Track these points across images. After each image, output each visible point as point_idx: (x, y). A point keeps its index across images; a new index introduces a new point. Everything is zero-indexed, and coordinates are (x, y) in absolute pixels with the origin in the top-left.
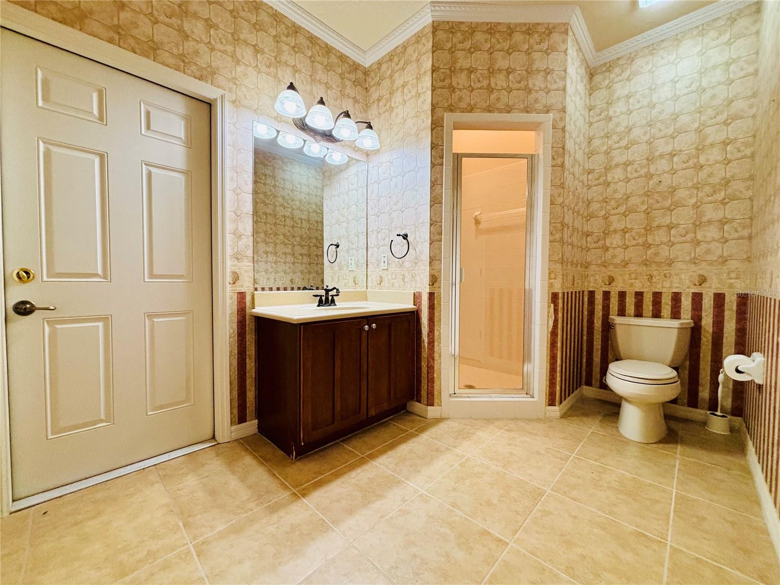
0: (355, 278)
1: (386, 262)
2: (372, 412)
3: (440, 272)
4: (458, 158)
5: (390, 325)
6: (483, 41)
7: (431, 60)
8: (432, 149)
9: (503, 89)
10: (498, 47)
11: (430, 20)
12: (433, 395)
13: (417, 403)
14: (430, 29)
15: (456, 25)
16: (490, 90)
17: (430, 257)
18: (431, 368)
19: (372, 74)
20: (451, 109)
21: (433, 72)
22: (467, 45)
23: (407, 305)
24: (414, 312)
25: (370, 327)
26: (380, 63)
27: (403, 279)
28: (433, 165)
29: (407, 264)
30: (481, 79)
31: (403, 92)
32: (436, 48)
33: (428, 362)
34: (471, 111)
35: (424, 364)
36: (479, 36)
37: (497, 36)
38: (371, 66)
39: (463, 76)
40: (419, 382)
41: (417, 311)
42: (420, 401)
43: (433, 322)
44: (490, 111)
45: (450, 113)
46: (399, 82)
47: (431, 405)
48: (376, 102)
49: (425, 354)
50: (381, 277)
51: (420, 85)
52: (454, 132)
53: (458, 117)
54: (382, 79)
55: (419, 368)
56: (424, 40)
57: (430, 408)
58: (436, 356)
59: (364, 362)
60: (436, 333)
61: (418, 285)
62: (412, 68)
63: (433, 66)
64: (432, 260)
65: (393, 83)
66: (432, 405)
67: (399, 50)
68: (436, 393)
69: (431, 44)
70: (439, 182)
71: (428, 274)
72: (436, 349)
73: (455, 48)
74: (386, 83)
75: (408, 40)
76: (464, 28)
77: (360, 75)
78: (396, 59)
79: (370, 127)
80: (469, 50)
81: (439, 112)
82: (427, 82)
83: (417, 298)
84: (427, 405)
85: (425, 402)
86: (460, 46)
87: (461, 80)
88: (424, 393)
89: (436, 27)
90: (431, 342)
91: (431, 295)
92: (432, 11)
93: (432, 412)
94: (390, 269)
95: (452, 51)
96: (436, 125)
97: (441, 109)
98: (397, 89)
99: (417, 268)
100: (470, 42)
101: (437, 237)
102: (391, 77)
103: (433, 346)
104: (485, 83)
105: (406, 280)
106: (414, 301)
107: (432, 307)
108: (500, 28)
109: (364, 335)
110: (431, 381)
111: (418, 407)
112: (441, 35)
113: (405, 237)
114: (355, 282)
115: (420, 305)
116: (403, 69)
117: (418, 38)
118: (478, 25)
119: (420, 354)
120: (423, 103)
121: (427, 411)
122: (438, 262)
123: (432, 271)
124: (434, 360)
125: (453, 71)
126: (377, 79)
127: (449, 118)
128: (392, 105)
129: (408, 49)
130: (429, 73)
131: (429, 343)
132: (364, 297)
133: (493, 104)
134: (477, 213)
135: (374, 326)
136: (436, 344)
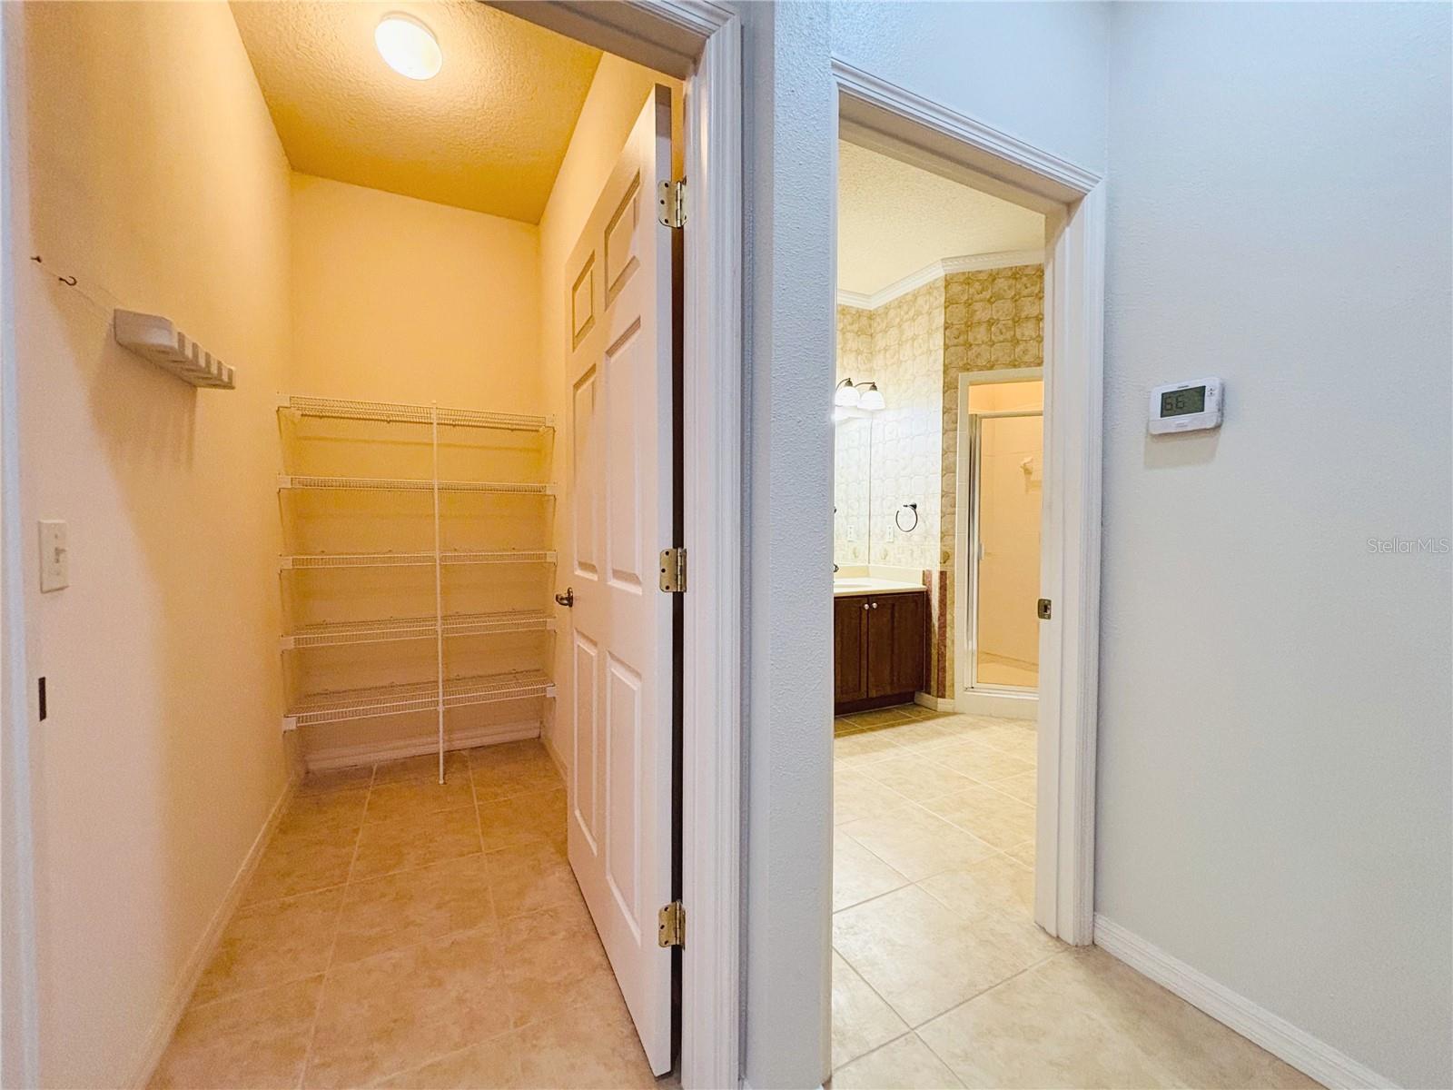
0: (855, 549)
1: (892, 534)
2: (873, 694)
3: (954, 549)
4: (975, 420)
5: (893, 605)
6: (1006, 288)
7: (943, 316)
8: (944, 413)
9: (1032, 339)
10: (1025, 292)
11: (943, 274)
12: (944, 687)
13: (927, 695)
14: (941, 284)
15: (973, 275)
16: (1015, 342)
17: (942, 533)
18: (942, 656)
19: (878, 319)
20: (966, 368)
21: (946, 329)
22: (987, 294)
23: (917, 585)
24: (923, 592)
25: (871, 606)
26: (887, 308)
27: (912, 554)
28: (945, 432)
29: (916, 538)
30: (1004, 331)
31: (913, 345)
32: (949, 303)
33: (939, 649)
34: (991, 368)
35: (934, 652)
36: (1002, 283)
37: (1024, 279)
38: (876, 309)
39: (983, 329)
40: (929, 670)
41: (927, 592)
42: (929, 693)
43: (945, 605)
44: (1015, 366)
45: (966, 373)
46: (909, 334)
47: (941, 697)
48: (883, 352)
49: (935, 639)
50: (885, 550)
51: (931, 342)
52: (970, 387)
53: (975, 375)
54: (889, 327)
55: (929, 656)
56: (935, 293)
57: (940, 700)
58: (948, 642)
59: (864, 638)
60: (948, 617)
61: (928, 562)
62: (923, 320)
63: (946, 322)
64: (943, 535)
65: (902, 333)
66: (943, 696)
67: (909, 297)
68: (948, 684)
69: (943, 299)
70: (952, 449)
71: (939, 550)
72: (948, 634)
73: (972, 299)
74: (894, 332)
75: (919, 289)
76: (983, 277)
77: (864, 321)
78: (905, 308)
79: (874, 387)
80: (989, 301)
81: (952, 372)
82: (939, 339)
83: (926, 577)
84: (938, 697)
85: (935, 693)
86: (977, 297)
87: (980, 334)
88: (934, 684)
89: (948, 282)
90: (943, 626)
91: (943, 574)
92: (943, 267)
93: (942, 704)
94: (896, 542)
95: (968, 304)
96: (949, 387)
97: (955, 369)
98: (907, 341)
99: (927, 543)
100: (989, 291)
101: (950, 510)
102: (900, 326)
103: (945, 632)
104: (1009, 335)
105: (915, 555)
106: (924, 580)
107: (943, 588)
108: (1028, 271)
109: (864, 615)
110: (942, 669)
111: (926, 699)
112: (956, 288)
113: (914, 507)
114: (854, 553)
115: (930, 585)
116: (913, 319)
117: (930, 288)
118: (999, 272)
119: (930, 639)
120: (935, 361)
121: (937, 702)
122: (951, 538)
123: (944, 548)
124: (945, 646)
125: (969, 326)
126: (884, 325)
127: (963, 377)
128: (901, 358)
129: (919, 298)
130: (942, 330)
131: (939, 628)
132: (865, 572)
133: (1019, 357)
134: (1027, 460)
135: (875, 605)
136: (948, 629)
